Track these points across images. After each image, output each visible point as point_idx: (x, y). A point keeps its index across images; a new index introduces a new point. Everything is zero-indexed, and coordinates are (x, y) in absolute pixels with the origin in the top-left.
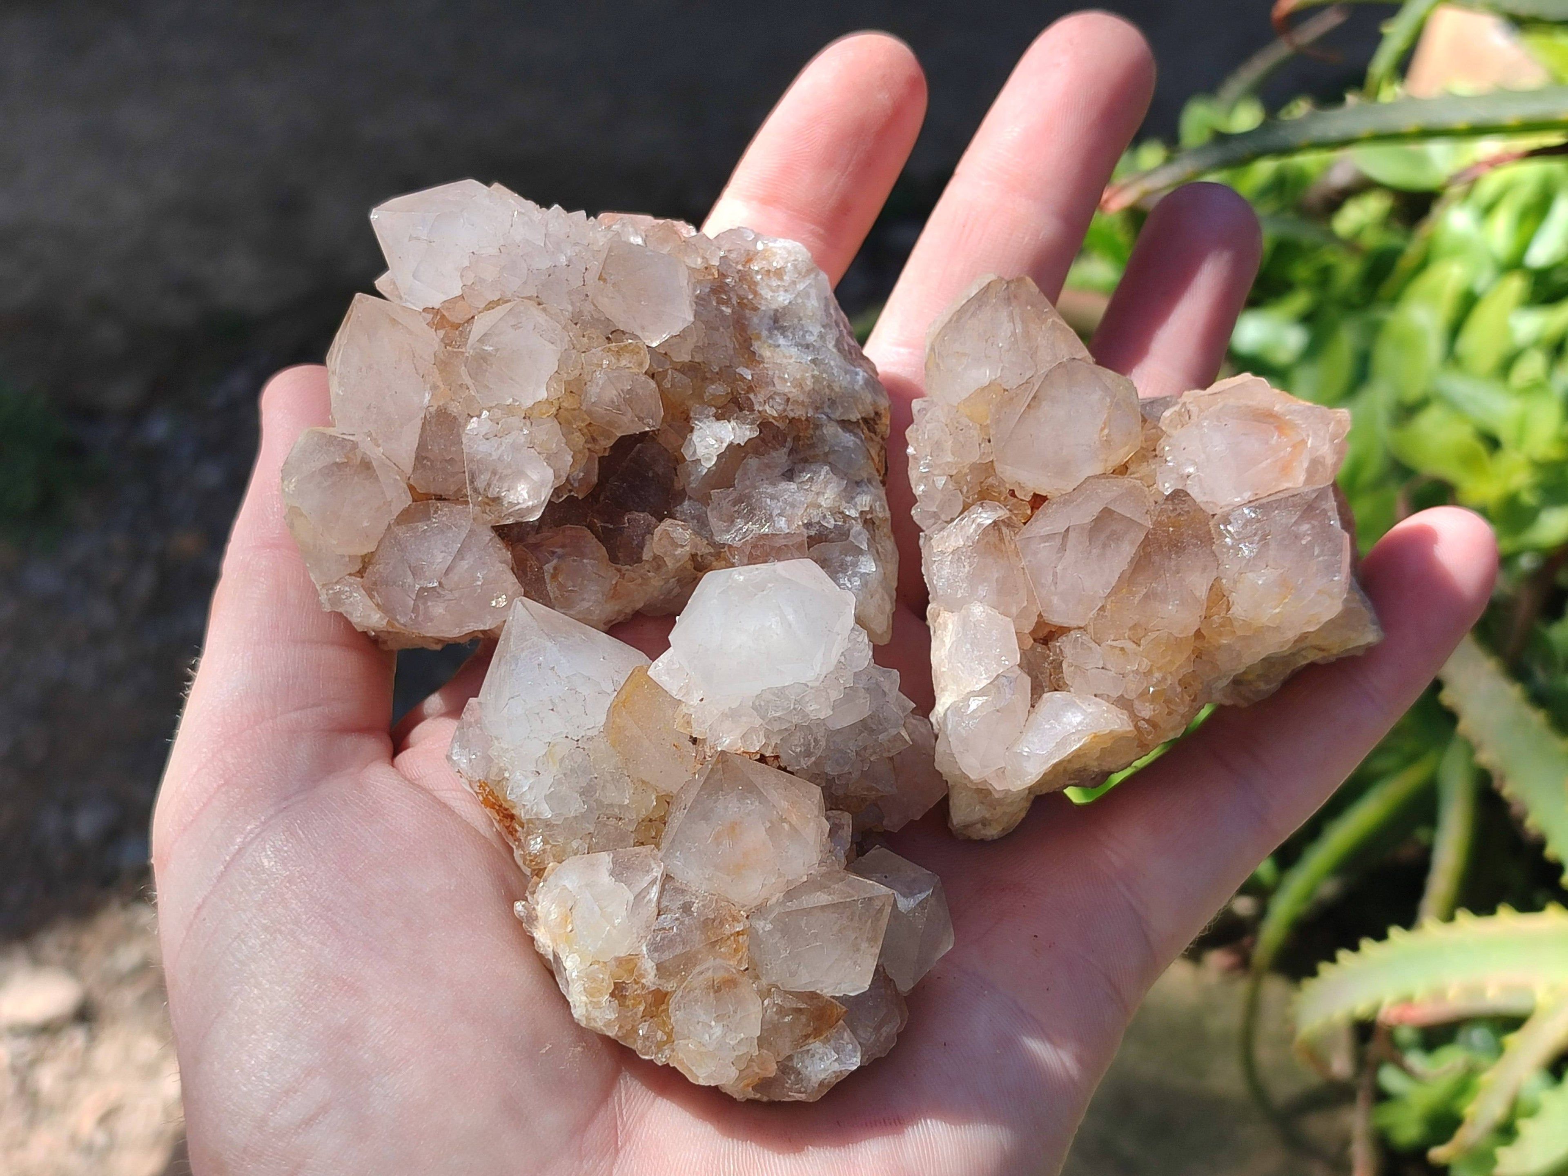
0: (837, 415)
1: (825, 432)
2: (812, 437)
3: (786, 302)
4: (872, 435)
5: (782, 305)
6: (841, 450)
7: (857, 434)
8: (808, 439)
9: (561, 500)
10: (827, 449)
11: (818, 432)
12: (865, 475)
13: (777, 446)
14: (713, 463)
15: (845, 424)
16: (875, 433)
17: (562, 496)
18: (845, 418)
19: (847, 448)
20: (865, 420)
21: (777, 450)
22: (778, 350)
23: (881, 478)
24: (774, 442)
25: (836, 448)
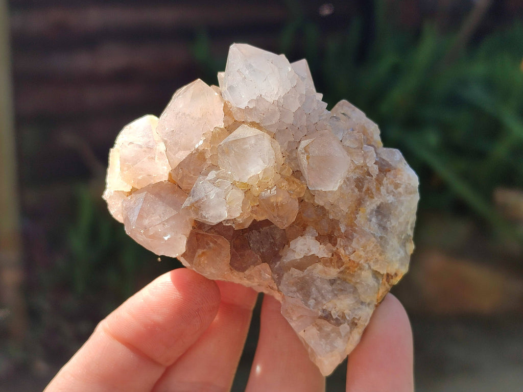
0: (375, 268)
1: (363, 273)
2: (355, 272)
3: (390, 202)
4: (386, 283)
5: (387, 202)
6: (365, 285)
7: (379, 280)
8: (353, 272)
9: (227, 225)
10: (358, 281)
11: (359, 272)
12: (368, 301)
13: (336, 266)
14: (300, 257)
15: (376, 274)
16: (388, 282)
17: (228, 223)
18: (378, 271)
19: (368, 285)
20: (388, 275)
21: (334, 268)
22: (368, 223)
23: (376, 303)
24: (336, 264)
25: (363, 283)
